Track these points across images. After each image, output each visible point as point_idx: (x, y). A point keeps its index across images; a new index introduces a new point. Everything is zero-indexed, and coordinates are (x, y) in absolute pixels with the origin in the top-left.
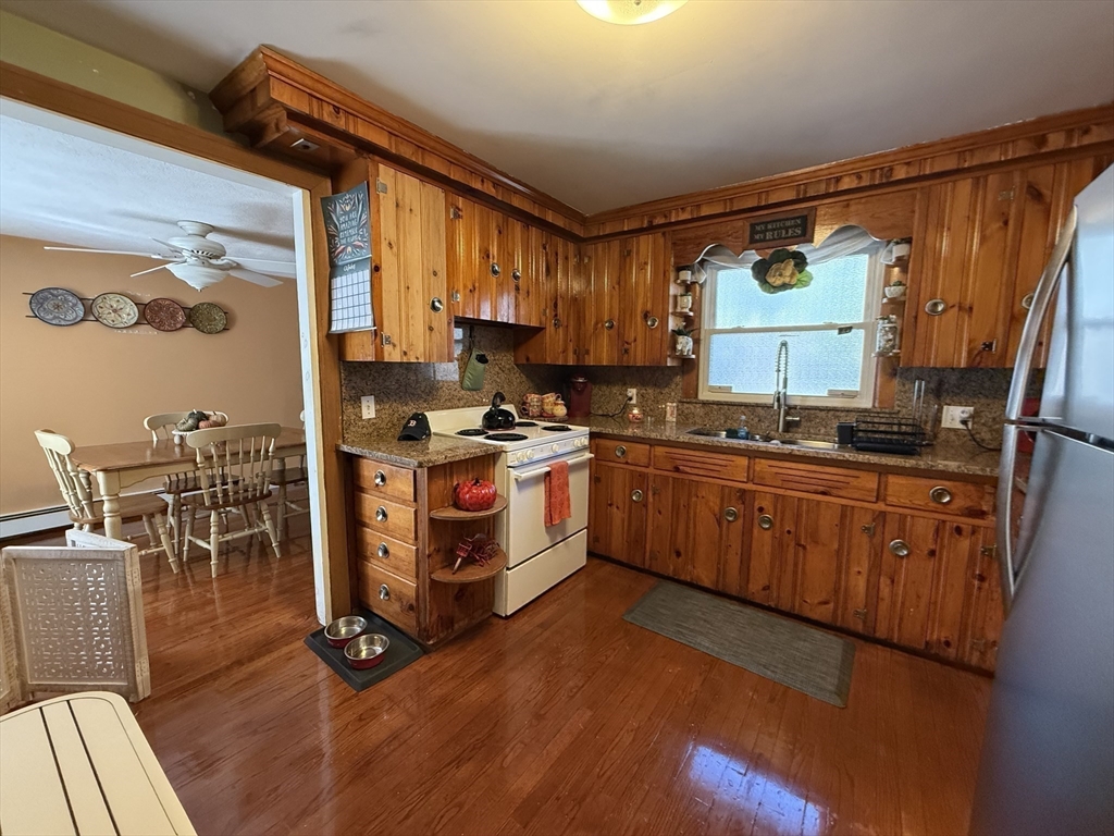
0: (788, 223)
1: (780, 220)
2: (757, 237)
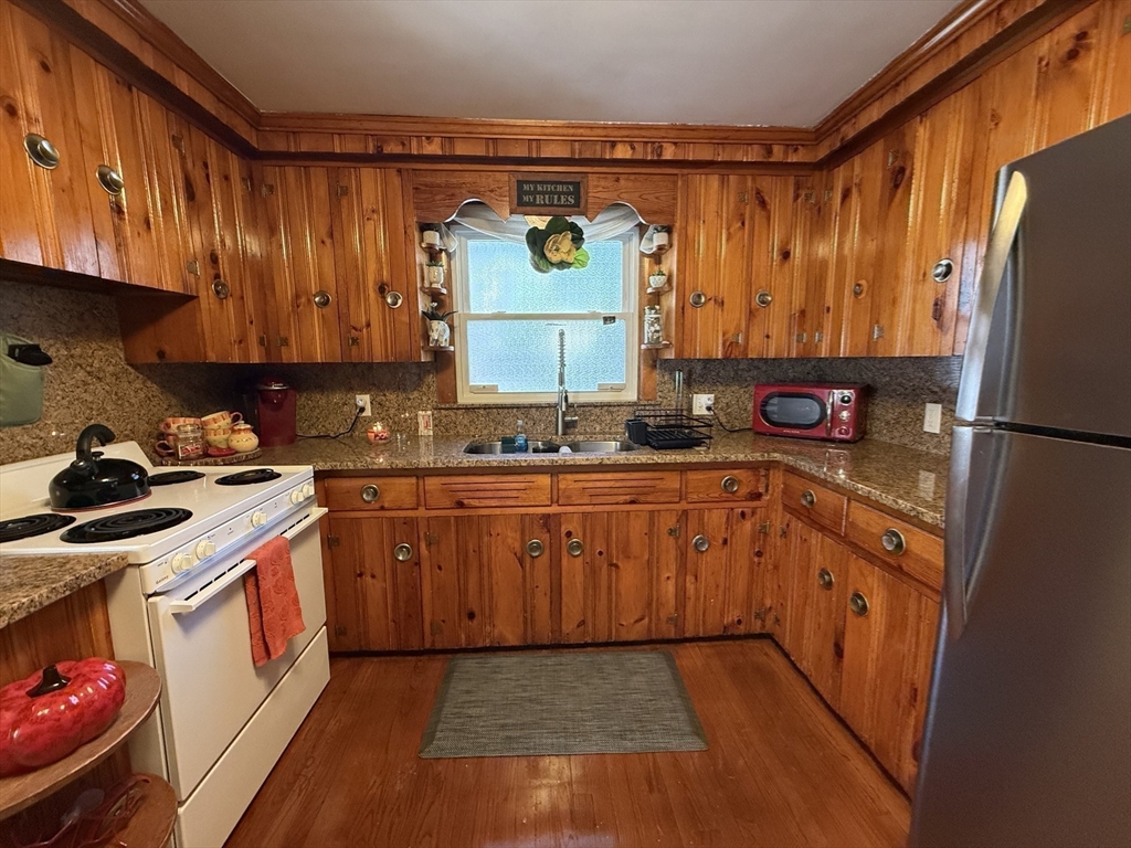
0: (560, 188)
1: (552, 183)
2: (526, 198)
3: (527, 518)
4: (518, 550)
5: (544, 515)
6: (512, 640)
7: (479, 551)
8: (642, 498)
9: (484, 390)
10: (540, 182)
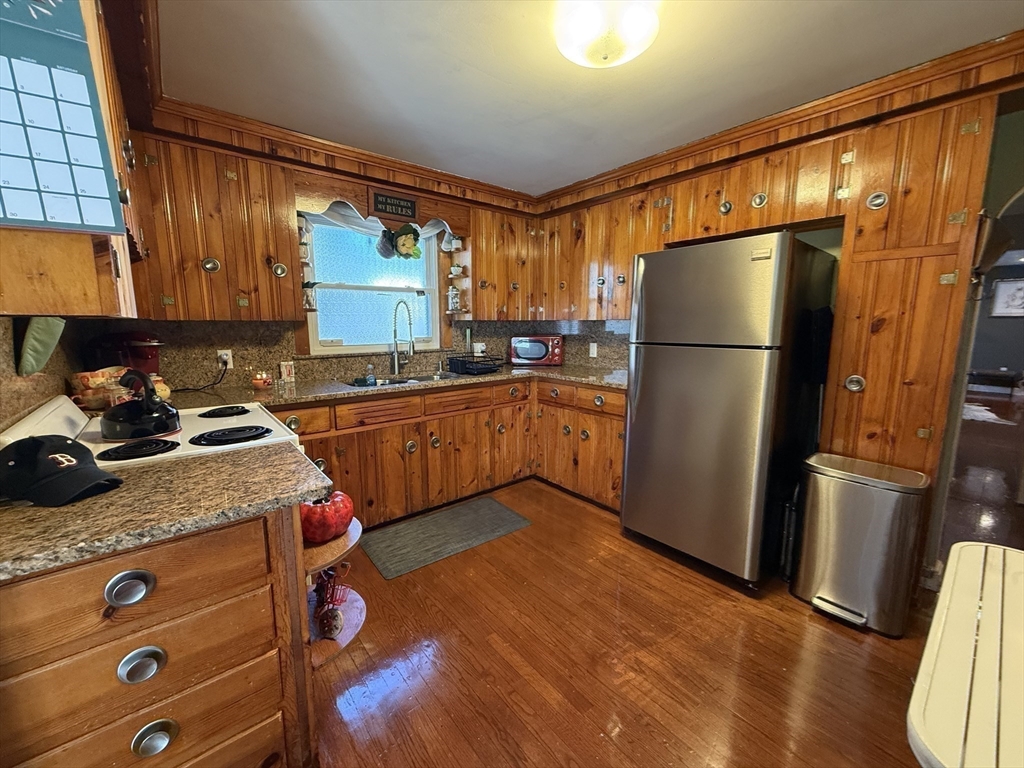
0: (402, 203)
1: (397, 199)
2: (380, 206)
3: (406, 427)
4: (400, 449)
5: (416, 423)
6: (399, 513)
7: (374, 456)
8: (472, 405)
9: (332, 343)
10: (390, 197)
